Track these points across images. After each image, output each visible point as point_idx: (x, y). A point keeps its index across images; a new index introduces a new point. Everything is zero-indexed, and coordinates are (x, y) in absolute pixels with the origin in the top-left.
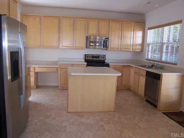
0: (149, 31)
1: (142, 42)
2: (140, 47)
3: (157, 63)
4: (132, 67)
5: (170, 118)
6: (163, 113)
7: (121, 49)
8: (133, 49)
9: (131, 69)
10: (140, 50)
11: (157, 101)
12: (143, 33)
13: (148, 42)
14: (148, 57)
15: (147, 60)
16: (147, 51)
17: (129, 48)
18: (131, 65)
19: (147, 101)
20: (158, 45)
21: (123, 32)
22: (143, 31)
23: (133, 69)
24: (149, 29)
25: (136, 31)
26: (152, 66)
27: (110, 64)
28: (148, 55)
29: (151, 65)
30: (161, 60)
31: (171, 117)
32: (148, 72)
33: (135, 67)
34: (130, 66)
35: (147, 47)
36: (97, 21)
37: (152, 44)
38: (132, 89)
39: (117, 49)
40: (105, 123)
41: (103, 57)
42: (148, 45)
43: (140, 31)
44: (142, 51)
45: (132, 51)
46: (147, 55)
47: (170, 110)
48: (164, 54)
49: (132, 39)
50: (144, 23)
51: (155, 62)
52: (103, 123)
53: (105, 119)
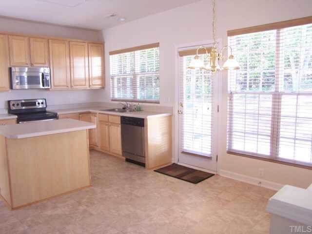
0: (111, 56)
1: (102, 74)
2: (99, 82)
3: (130, 103)
4: (95, 114)
5: (167, 175)
6: (155, 171)
7: (71, 86)
8: (90, 86)
9: (92, 117)
10: (100, 86)
11: (144, 157)
12: (102, 59)
13: (111, 74)
14: (113, 96)
15: (112, 100)
16: (111, 87)
17: (84, 83)
18: (91, 111)
19: (128, 160)
20: (122, 77)
21: (71, 59)
22: (101, 56)
23: (95, 116)
24: (112, 53)
25: (91, 57)
26: (124, 108)
27: (58, 113)
28: (113, 93)
29: (122, 108)
30: (135, 99)
31: (168, 173)
32: (123, 118)
33: (100, 113)
34: (90, 113)
35: (111, 81)
36: (26, 39)
37: (118, 76)
38: (99, 149)
39: (66, 87)
40: (86, 206)
41: (42, 103)
42: (113, 78)
43: (98, 56)
44: (103, 87)
45: (88, 88)
46: (111, 93)
47: (161, 166)
48: (138, 90)
49: (87, 69)
50: (102, 44)
51: (128, 103)
52: (85, 207)
53: (84, 200)
